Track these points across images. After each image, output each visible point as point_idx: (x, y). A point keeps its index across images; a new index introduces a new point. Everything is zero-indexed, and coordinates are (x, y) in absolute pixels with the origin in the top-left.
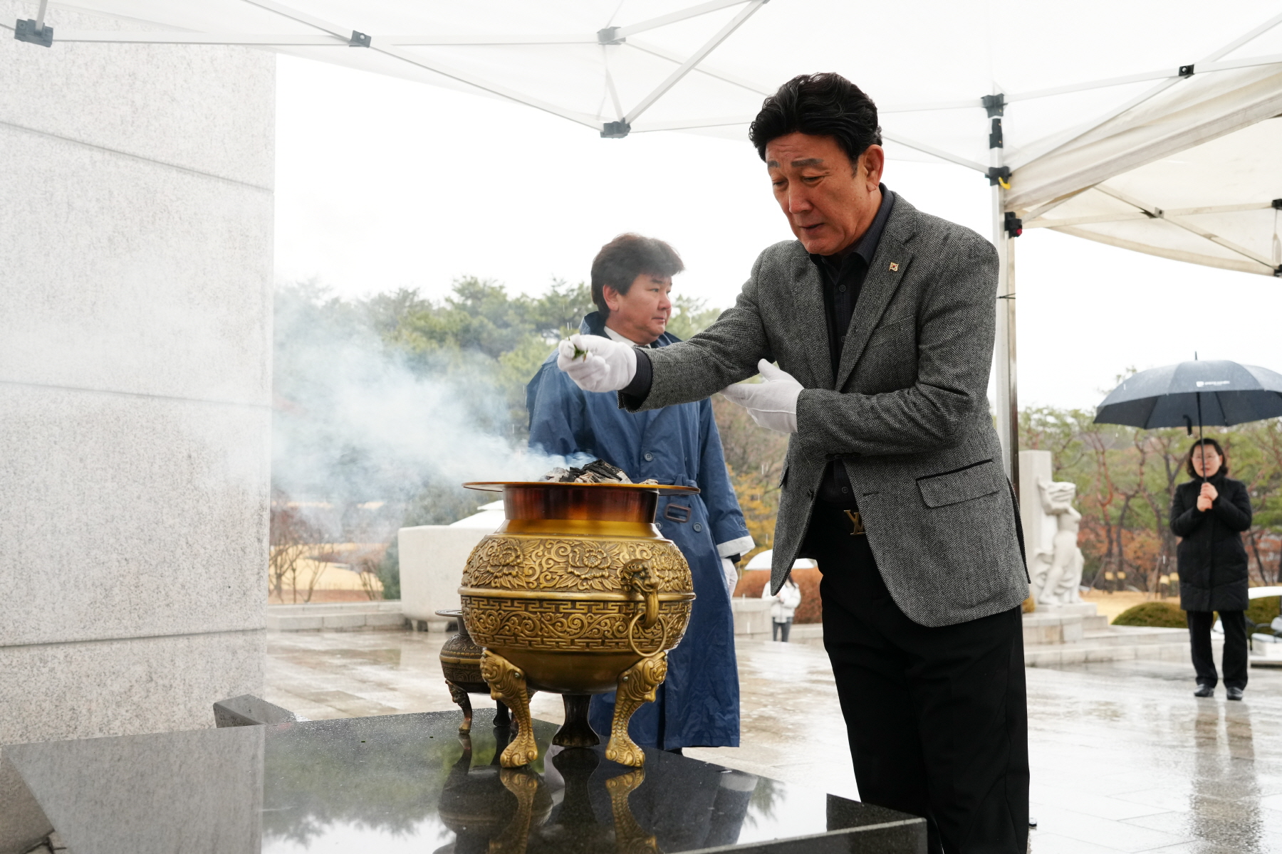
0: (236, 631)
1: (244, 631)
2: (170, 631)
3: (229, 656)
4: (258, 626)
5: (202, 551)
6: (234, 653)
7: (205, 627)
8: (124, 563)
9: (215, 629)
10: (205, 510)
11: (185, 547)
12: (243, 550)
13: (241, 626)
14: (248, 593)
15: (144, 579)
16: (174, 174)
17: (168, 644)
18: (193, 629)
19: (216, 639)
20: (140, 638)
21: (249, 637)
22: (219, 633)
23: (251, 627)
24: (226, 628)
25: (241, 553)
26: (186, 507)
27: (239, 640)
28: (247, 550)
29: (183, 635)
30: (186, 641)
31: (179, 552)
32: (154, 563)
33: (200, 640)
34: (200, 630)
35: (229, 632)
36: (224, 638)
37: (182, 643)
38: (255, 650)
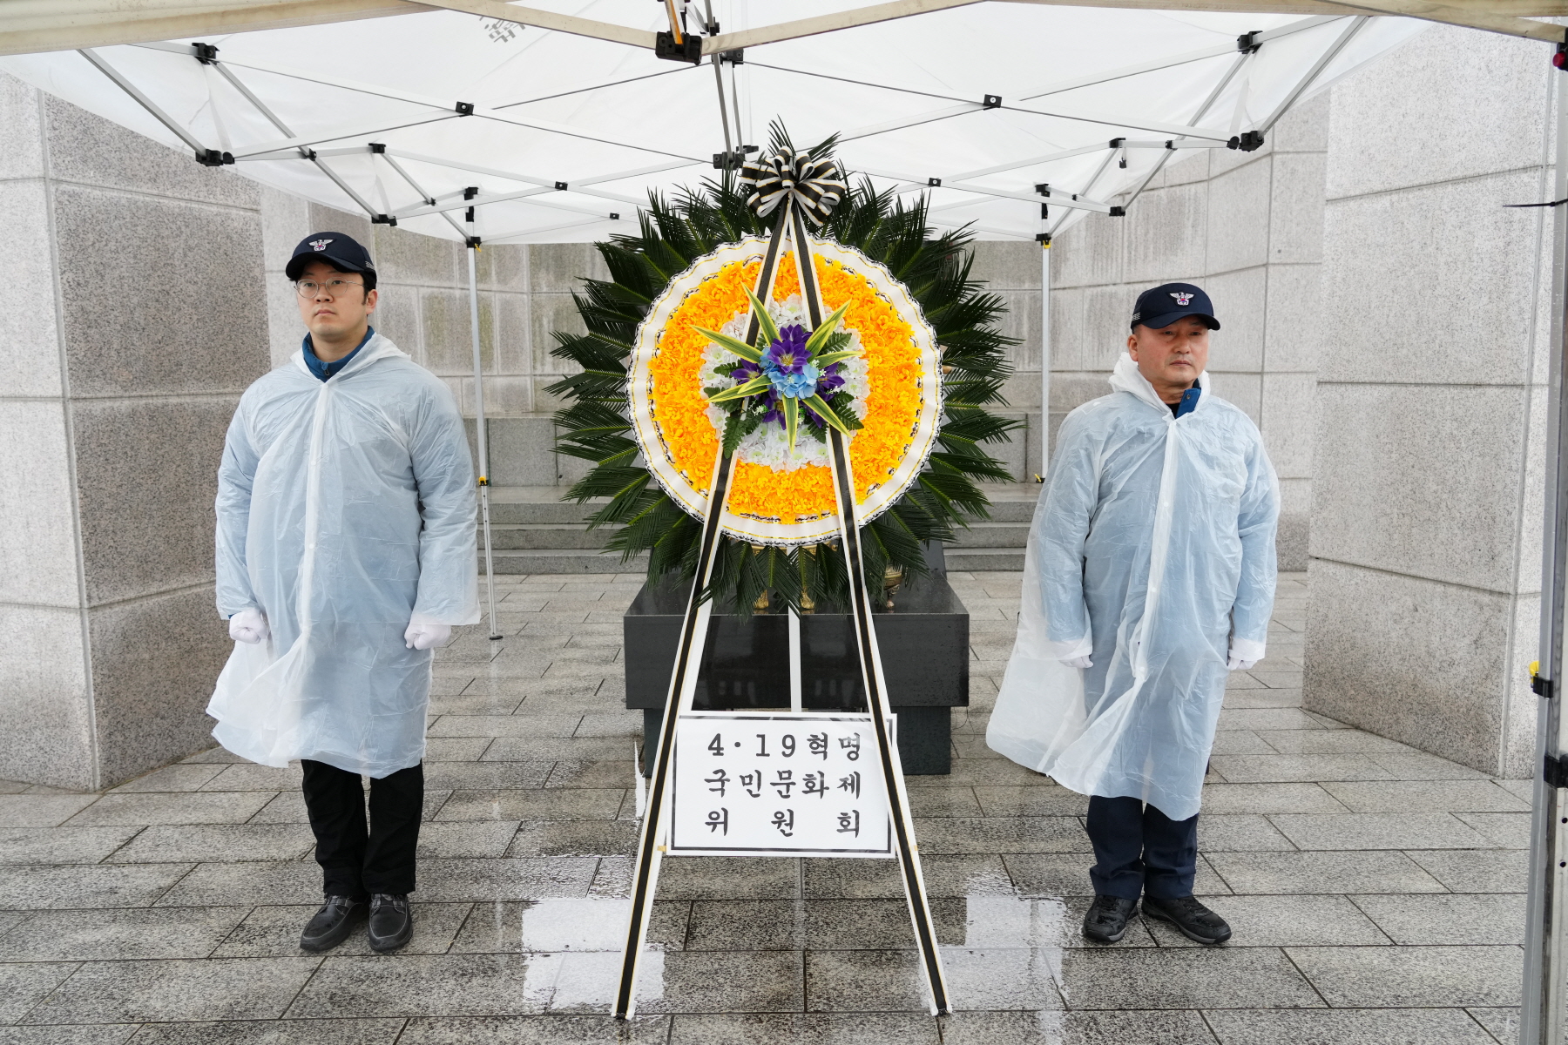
0: (1485, 590)
1: (1491, 592)
2: (1430, 576)
3: (1477, 609)
4: (1503, 590)
5: (1458, 515)
6: (1481, 608)
7: (1457, 580)
8: (1401, 516)
9: (1466, 583)
10: (1462, 480)
11: (1445, 509)
12: (1493, 519)
13: (1488, 586)
14: (1496, 558)
15: (1414, 530)
16: (1450, 188)
17: (1430, 586)
18: (1448, 579)
19: (1466, 593)
20: (1410, 576)
21: (1495, 598)
22: (1470, 588)
23: (1497, 589)
24: (1474, 585)
25: (1491, 522)
26: (1447, 477)
27: (1486, 599)
28: (1497, 520)
29: (1441, 582)
30: (1442, 588)
31: (1440, 513)
32: (1422, 519)
33: (1452, 590)
34: (1454, 581)
35: (1477, 589)
36: (1472, 593)
37: (1440, 588)
38: (1500, 611)
